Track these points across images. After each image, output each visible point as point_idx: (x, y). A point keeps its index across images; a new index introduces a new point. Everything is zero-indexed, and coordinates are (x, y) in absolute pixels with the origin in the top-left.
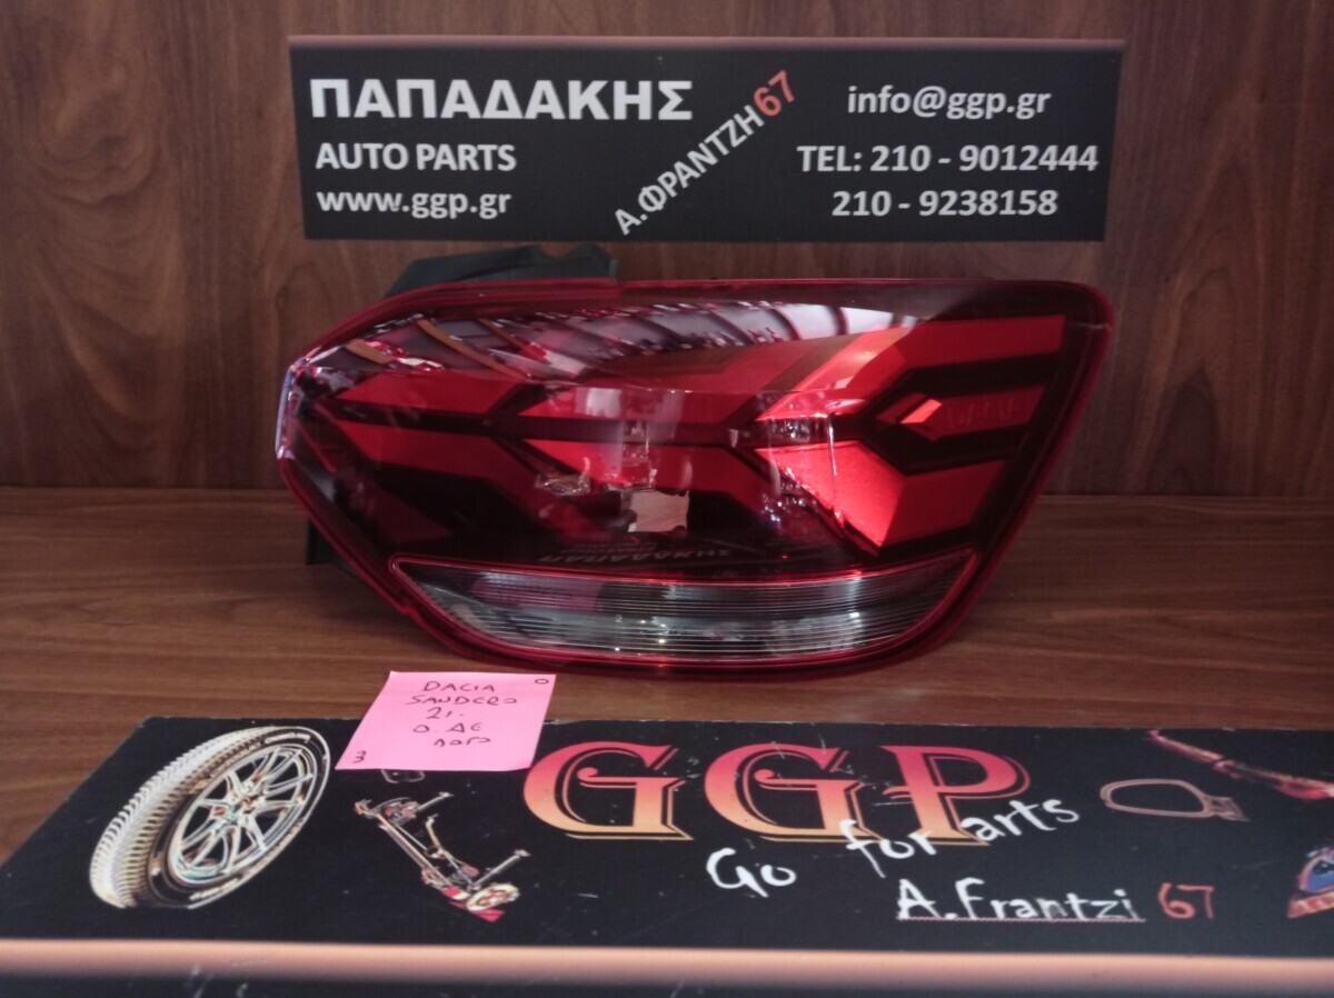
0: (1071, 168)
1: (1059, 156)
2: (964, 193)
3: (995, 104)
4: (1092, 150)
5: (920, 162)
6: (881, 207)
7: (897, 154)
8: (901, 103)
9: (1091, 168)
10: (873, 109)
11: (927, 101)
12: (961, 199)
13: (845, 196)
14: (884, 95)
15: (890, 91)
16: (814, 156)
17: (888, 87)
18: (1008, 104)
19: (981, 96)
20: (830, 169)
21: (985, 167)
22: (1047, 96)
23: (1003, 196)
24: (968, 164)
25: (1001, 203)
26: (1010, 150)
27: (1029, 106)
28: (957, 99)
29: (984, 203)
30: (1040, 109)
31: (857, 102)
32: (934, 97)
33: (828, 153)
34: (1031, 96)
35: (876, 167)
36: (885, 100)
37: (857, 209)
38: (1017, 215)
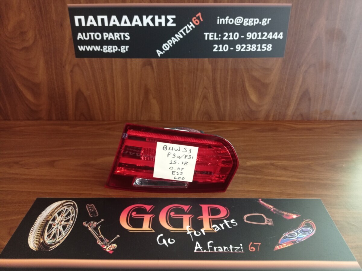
0: (276, 38)
1: (273, 36)
2: (247, 45)
3: (256, 21)
4: (281, 34)
5: (236, 37)
6: (226, 49)
7: (230, 35)
8: (231, 21)
9: (281, 38)
10: (224, 23)
11: (238, 21)
12: (246, 47)
13: (216, 46)
14: (227, 19)
15: (228, 18)
16: (208, 36)
17: (228, 17)
18: (259, 22)
19: (252, 19)
20: (212, 39)
21: (253, 38)
22: (270, 19)
23: (258, 46)
24: (249, 37)
25: (257, 48)
26: (260, 34)
27: (265, 22)
28: (246, 20)
29: (252, 48)
30: (268, 23)
31: (220, 21)
32: (240, 20)
33: (212, 35)
34: (266, 19)
35: (225, 38)
36: (227, 20)
37: (219, 49)
38: (261, 51)
